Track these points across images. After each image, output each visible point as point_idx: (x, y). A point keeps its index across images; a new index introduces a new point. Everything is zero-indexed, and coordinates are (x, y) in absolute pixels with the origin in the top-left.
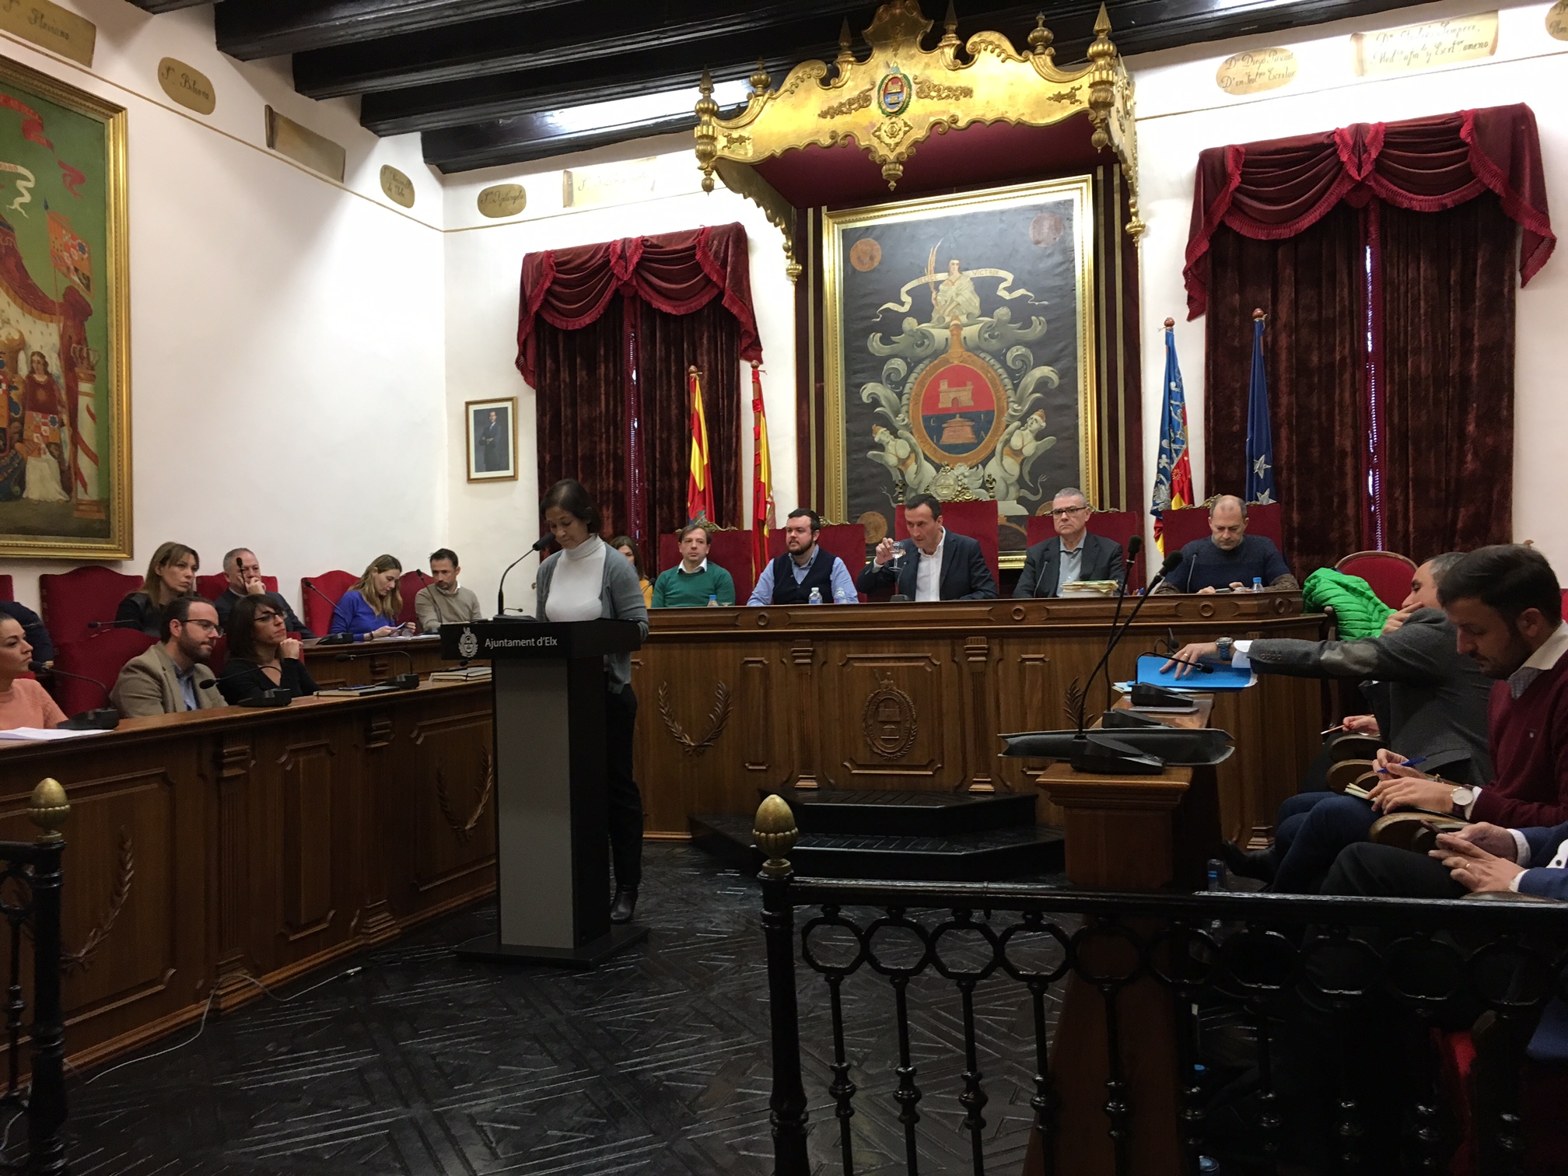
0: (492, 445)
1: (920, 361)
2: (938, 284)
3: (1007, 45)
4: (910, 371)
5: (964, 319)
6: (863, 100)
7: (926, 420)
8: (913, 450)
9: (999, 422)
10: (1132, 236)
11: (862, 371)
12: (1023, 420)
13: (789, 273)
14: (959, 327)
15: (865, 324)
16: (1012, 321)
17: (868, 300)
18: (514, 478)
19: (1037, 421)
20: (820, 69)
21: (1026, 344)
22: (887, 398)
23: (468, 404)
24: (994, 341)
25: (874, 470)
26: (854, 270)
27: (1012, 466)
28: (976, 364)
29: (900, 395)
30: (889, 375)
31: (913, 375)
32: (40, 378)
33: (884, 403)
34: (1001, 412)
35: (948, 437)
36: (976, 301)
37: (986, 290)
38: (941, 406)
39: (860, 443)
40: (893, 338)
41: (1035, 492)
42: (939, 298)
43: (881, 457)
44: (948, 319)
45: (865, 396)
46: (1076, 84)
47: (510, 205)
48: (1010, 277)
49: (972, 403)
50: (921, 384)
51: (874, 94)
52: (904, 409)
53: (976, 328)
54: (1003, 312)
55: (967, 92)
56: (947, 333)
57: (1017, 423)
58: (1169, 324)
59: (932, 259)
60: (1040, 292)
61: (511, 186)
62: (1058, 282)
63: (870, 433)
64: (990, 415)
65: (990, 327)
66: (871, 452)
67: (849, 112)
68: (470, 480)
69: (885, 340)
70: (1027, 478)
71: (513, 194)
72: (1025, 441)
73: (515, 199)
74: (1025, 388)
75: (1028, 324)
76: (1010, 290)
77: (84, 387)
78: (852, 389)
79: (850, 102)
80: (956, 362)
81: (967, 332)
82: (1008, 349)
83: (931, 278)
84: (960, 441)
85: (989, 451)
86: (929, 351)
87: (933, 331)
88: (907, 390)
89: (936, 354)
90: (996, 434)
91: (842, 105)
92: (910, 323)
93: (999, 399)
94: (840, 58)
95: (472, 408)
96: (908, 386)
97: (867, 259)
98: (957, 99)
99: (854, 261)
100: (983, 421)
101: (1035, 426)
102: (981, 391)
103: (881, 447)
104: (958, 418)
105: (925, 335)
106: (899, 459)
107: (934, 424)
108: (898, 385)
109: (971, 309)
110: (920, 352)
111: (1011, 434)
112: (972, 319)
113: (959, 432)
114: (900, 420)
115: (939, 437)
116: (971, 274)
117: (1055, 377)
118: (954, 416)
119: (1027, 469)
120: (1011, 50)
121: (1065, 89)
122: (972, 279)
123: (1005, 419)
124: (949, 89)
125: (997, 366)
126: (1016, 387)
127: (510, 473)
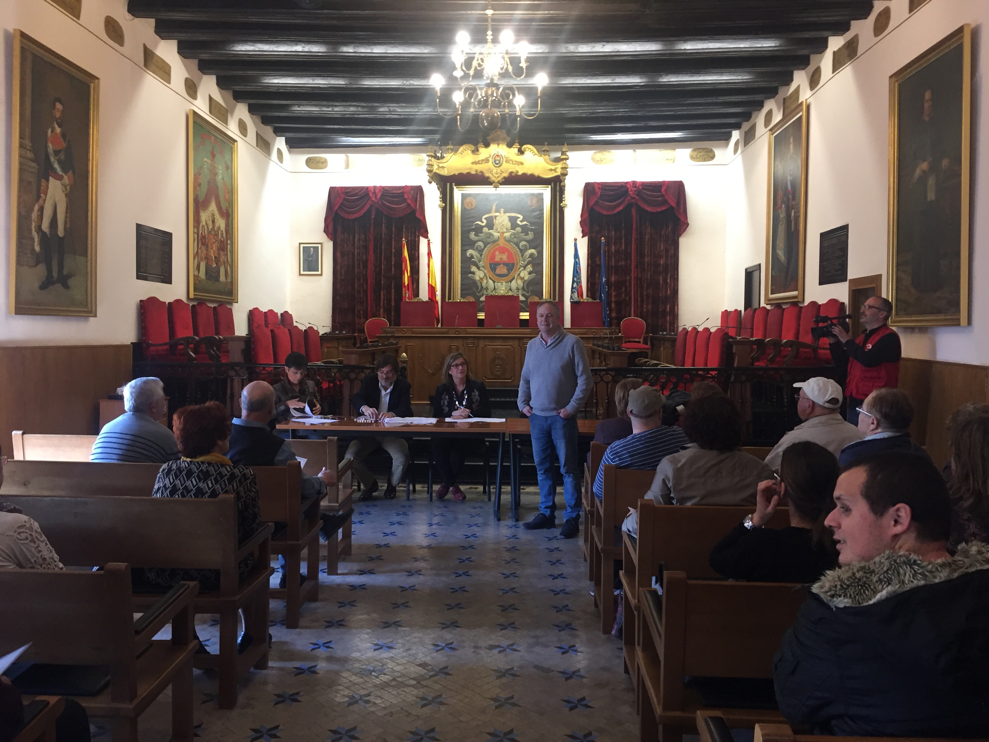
0: (311, 261)
1: (489, 243)
2: (496, 217)
3: (535, 150)
4: (485, 247)
5: (505, 230)
6: (487, 160)
7: (490, 264)
8: (485, 275)
9: (516, 268)
10: (563, 208)
11: (466, 245)
12: (525, 267)
13: (440, 206)
14: (503, 233)
15: (469, 228)
16: (522, 233)
17: (471, 220)
18: (321, 275)
19: (529, 268)
20: (473, 148)
21: (527, 241)
22: (476, 256)
23: (300, 244)
24: (515, 239)
25: (471, 282)
26: (465, 208)
27: (520, 283)
28: (508, 246)
29: (481, 255)
30: (477, 248)
31: (486, 249)
32: (222, 239)
33: (475, 257)
34: (517, 264)
35: (498, 271)
36: (509, 224)
37: (513, 220)
38: (496, 260)
39: (466, 272)
40: (480, 234)
41: (528, 292)
42: (496, 222)
43: (474, 277)
44: (499, 230)
45: (468, 254)
46: (557, 166)
47: (321, 165)
48: (521, 217)
49: (507, 260)
50: (489, 252)
51: (490, 159)
52: (482, 260)
53: (510, 233)
54: (519, 229)
55: (522, 164)
56: (499, 234)
57: (522, 268)
58: (576, 240)
59: (494, 208)
60: (532, 224)
61: (321, 158)
62: (537, 221)
63: (470, 268)
64: (513, 265)
65: (514, 234)
66: (470, 275)
67: (482, 164)
68: (300, 275)
69: (476, 235)
70: (525, 288)
71: (322, 161)
72: (525, 274)
73: (323, 163)
74: (526, 256)
75: (527, 234)
76: (521, 221)
77: (229, 242)
78: (464, 252)
79: (483, 160)
80: (502, 245)
81: (506, 235)
82: (520, 242)
83: (493, 214)
84: (503, 273)
85: (512, 278)
86: (492, 240)
87: (494, 233)
88: (484, 253)
89: (495, 241)
90: (514, 271)
91: (479, 161)
92: (485, 230)
93: (516, 259)
94: (479, 145)
95: (302, 246)
96: (484, 252)
97: (470, 205)
98: (518, 165)
99: (465, 205)
100: (511, 267)
101: (529, 270)
102: (510, 256)
103: (473, 273)
104: (502, 265)
105: (491, 235)
106: (480, 278)
107: (493, 266)
108: (480, 251)
109: (507, 227)
110: (489, 240)
111: (520, 272)
112: (507, 230)
113: (502, 270)
114: (481, 264)
115: (495, 271)
116: (508, 214)
117: (536, 253)
118: (500, 264)
119: (525, 285)
120: (536, 152)
121: (553, 167)
122: (509, 216)
123: (518, 266)
124: (516, 161)
125: (516, 248)
126: (522, 256)
127: (319, 273)
